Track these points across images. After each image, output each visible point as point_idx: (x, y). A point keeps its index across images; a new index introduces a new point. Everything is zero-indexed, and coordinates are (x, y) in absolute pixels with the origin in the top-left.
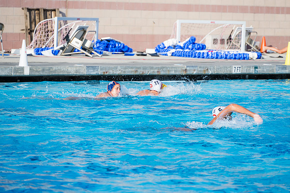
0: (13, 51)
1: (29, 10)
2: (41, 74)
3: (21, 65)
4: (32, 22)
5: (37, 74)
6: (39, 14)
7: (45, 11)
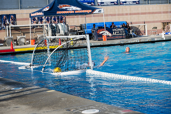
0: (160, 34)
1: (163, 23)
2: (168, 39)
3: (162, 37)
4: (164, 26)
5: (167, 39)
6: (166, 24)
7: (167, 23)
